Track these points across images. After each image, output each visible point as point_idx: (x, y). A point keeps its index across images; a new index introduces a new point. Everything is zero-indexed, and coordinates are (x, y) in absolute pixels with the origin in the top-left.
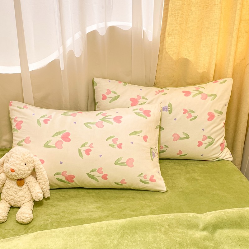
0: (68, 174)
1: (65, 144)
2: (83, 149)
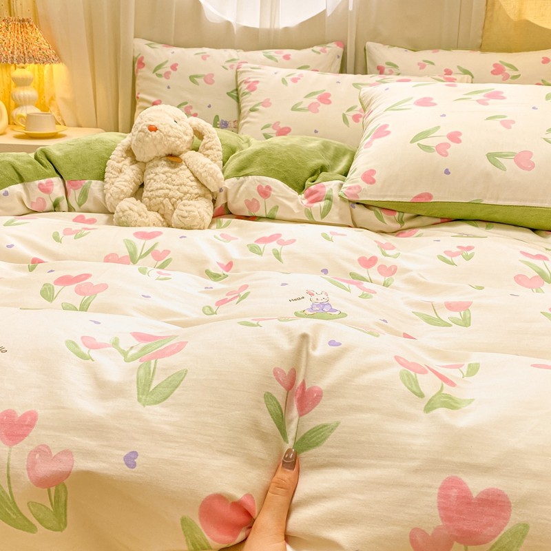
1: (322, 107)
2: (350, 116)
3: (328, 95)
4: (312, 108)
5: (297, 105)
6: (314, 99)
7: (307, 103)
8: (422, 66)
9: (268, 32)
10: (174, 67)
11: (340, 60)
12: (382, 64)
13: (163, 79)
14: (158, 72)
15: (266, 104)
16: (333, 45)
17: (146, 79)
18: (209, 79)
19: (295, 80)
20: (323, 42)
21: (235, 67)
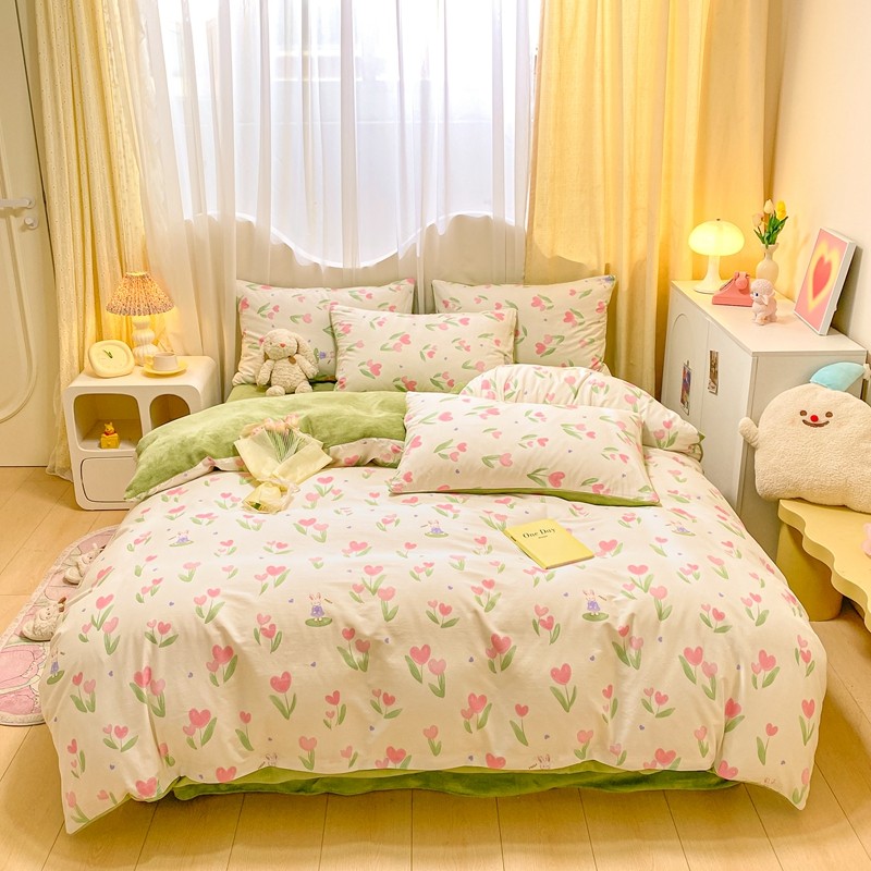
0: (408, 380)
1: (404, 346)
2: (425, 352)
3: (407, 336)
4: (396, 348)
5: (385, 345)
6: (397, 340)
7: (392, 343)
8: (478, 301)
9: (351, 271)
10: (276, 309)
11: (412, 295)
12: (447, 299)
13: (267, 319)
14: (262, 313)
15: (360, 345)
16: (405, 282)
17: (252, 318)
18: (307, 319)
19: (380, 324)
20: (396, 279)
21: (328, 307)
